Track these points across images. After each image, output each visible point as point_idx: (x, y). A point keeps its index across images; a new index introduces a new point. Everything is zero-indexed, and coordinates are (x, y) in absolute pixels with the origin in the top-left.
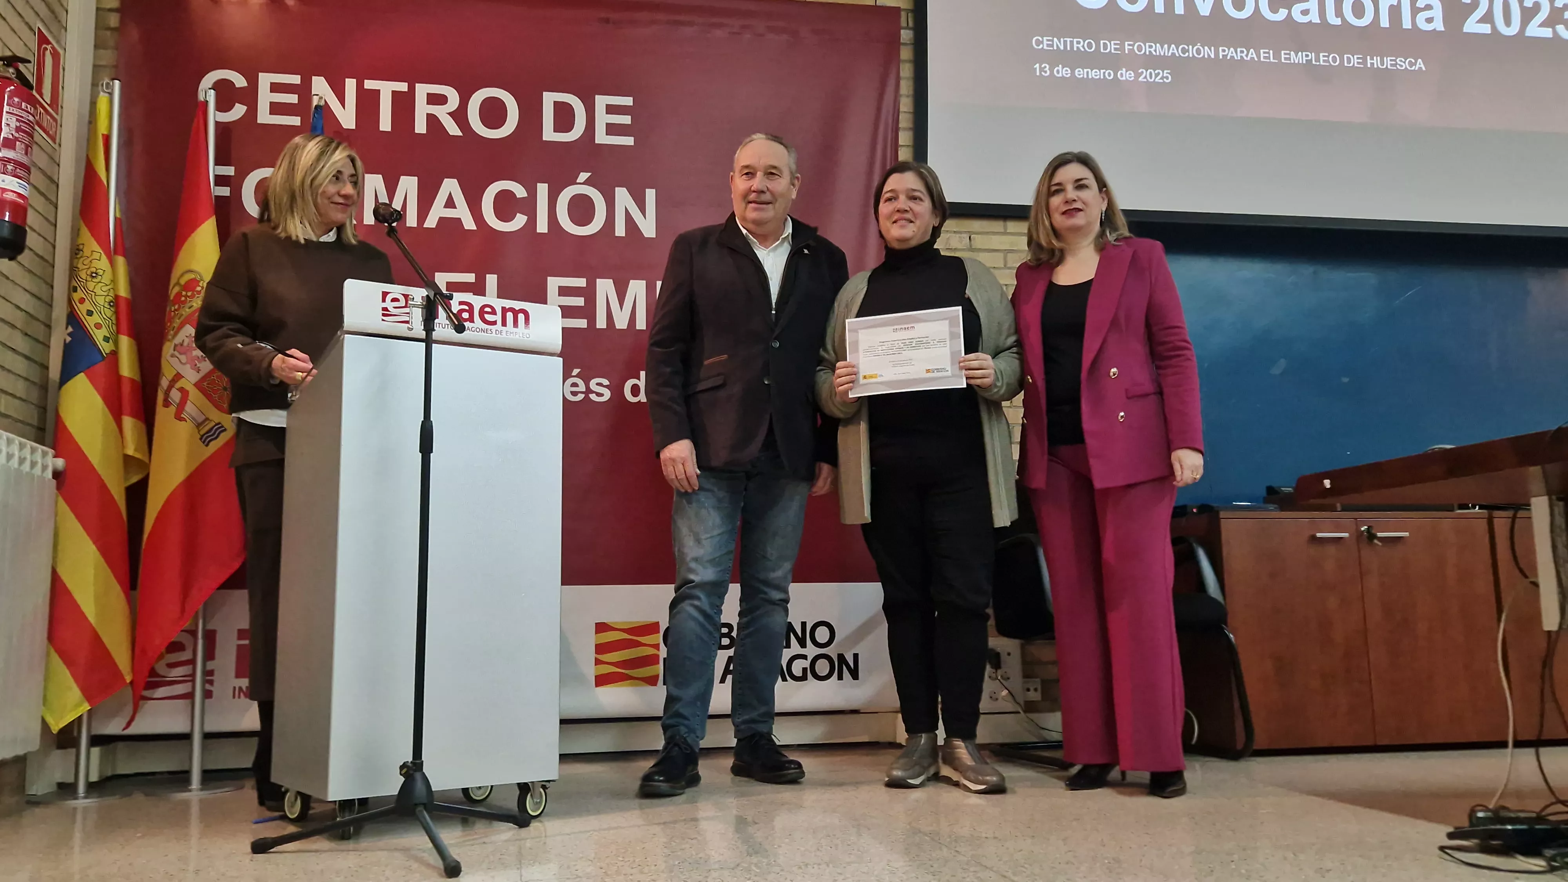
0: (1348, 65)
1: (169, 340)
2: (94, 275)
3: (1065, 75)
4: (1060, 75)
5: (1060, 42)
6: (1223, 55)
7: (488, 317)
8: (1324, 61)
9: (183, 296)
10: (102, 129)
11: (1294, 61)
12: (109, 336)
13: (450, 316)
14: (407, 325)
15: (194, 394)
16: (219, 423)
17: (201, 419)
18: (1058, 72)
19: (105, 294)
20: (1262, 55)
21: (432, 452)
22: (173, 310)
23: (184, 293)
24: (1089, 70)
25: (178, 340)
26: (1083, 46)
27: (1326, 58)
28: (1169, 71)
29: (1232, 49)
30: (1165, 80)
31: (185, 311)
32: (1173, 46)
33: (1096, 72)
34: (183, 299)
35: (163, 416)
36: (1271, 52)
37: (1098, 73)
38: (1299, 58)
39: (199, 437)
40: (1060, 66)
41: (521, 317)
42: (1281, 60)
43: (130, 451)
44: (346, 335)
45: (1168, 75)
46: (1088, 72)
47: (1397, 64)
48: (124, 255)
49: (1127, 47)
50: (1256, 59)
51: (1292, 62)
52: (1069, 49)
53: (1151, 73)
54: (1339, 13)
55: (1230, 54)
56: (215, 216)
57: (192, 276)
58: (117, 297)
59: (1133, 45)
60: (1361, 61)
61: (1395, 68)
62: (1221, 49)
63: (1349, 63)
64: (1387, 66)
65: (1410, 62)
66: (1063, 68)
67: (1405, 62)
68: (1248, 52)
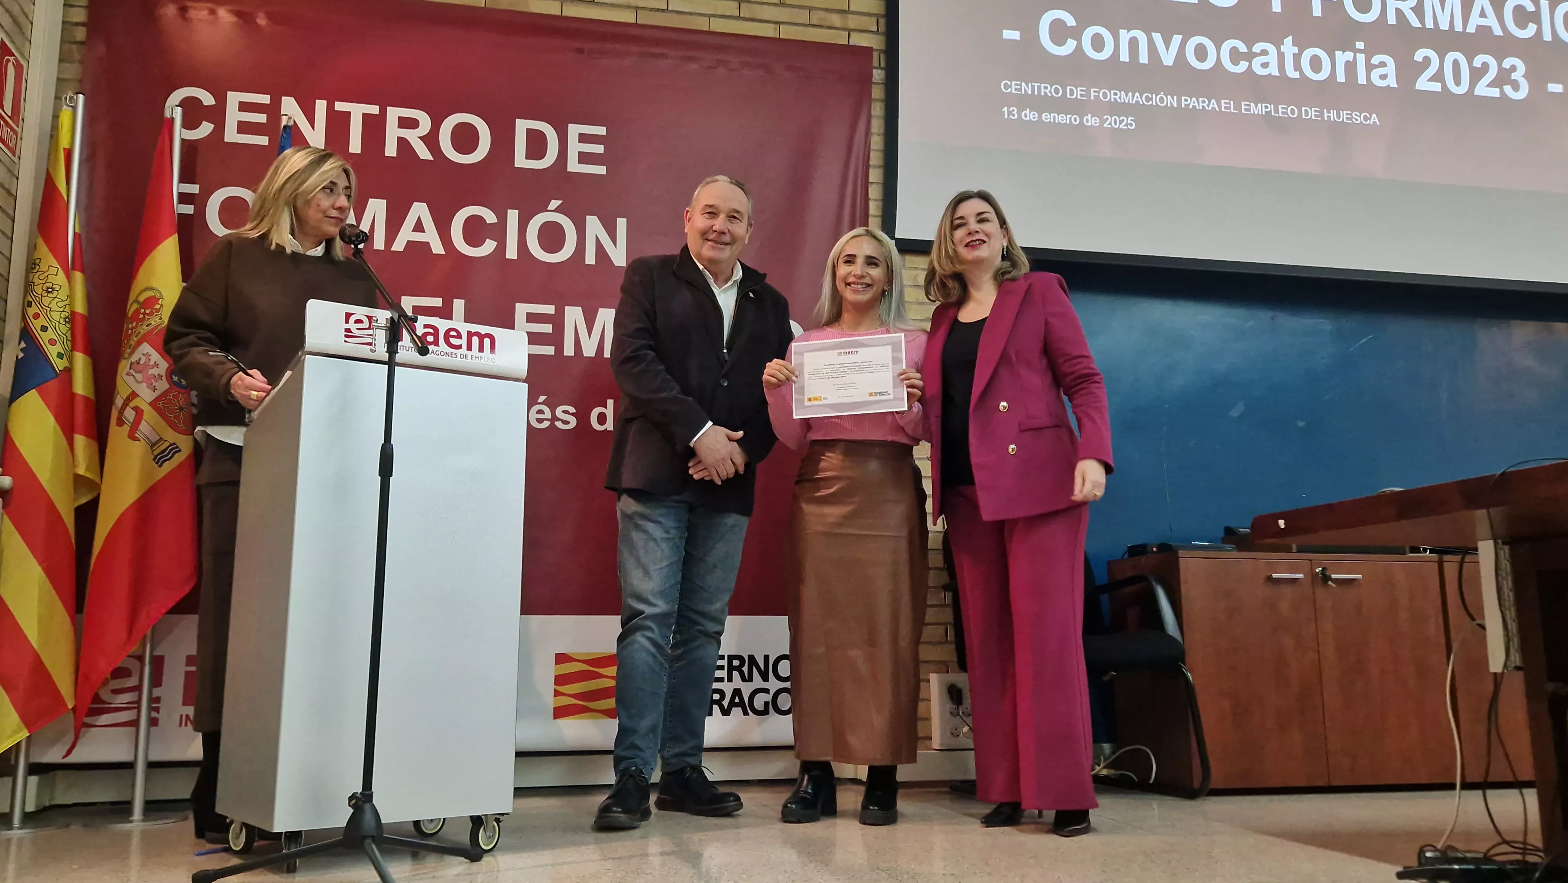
0: (1307, 118)
1: (125, 359)
2: (49, 290)
3: (1033, 119)
4: (1028, 118)
5: (1028, 87)
6: (1185, 105)
7: (453, 341)
8: (1283, 113)
9: (142, 314)
10: (64, 143)
11: (1254, 112)
12: (63, 353)
13: (413, 338)
14: (369, 347)
15: (149, 413)
16: (174, 444)
17: (154, 438)
18: (1025, 115)
19: (62, 309)
20: (1223, 105)
21: (392, 476)
22: (130, 328)
23: (142, 311)
24: (1056, 115)
25: (134, 358)
26: (1050, 92)
27: (1285, 110)
28: (1133, 118)
29: (1194, 99)
30: (1129, 127)
31: (143, 329)
32: (1137, 94)
33: (1062, 117)
34: (141, 316)
35: (117, 435)
36: (1232, 102)
37: (1065, 118)
38: (1259, 109)
39: (153, 457)
40: (1028, 110)
41: (487, 341)
42: (1241, 111)
43: (81, 471)
44: (307, 356)
45: (1132, 122)
46: (1054, 117)
47: (1353, 117)
48: (82, 271)
49: (1092, 94)
50: (1217, 109)
51: (1252, 112)
52: (1036, 93)
53: (1115, 120)
54: (1297, 67)
55: (1192, 104)
56: (177, 234)
57: (150, 294)
58: (73, 313)
59: (1099, 92)
60: (1318, 114)
61: (1351, 122)
62: (1183, 98)
63: (1307, 115)
64: (1343, 119)
65: (1365, 116)
66: (1030, 112)
67: (1360, 117)
68: (1210, 102)
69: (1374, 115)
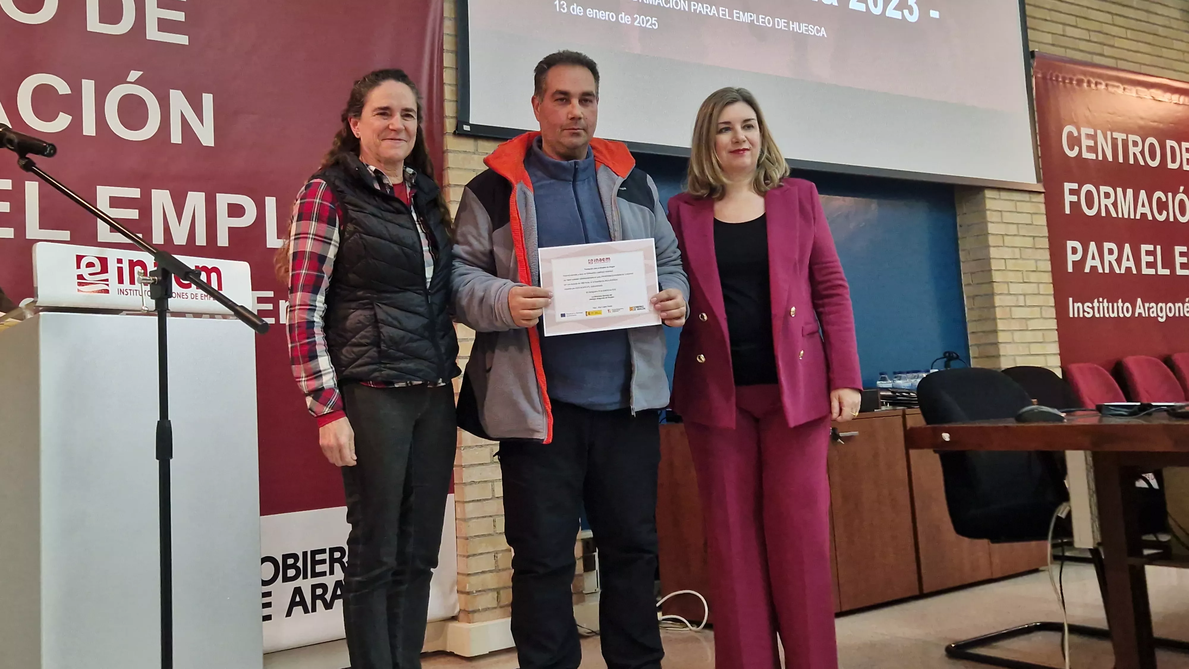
0: (778, 28)
4: (575, 13)
6: (694, 9)
7: (184, 283)
8: (762, 22)
11: (742, 20)
18: (573, 9)
20: (721, 12)
24: (598, 11)
27: (764, 20)
28: (656, 19)
29: (700, 4)
30: (653, 26)
33: (600, 13)
36: (728, 10)
37: (604, 15)
38: (746, 18)
40: (575, 5)
42: (733, 18)
44: (40, 314)
45: (656, 22)
46: (596, 13)
47: (809, 30)
50: (717, 16)
53: (643, 19)
55: (699, 9)
60: (786, 25)
61: (808, 34)
62: (692, 3)
63: (779, 26)
64: (803, 31)
65: (817, 29)
66: (577, 6)
67: (814, 29)
68: (711, 8)
69: (823, 29)
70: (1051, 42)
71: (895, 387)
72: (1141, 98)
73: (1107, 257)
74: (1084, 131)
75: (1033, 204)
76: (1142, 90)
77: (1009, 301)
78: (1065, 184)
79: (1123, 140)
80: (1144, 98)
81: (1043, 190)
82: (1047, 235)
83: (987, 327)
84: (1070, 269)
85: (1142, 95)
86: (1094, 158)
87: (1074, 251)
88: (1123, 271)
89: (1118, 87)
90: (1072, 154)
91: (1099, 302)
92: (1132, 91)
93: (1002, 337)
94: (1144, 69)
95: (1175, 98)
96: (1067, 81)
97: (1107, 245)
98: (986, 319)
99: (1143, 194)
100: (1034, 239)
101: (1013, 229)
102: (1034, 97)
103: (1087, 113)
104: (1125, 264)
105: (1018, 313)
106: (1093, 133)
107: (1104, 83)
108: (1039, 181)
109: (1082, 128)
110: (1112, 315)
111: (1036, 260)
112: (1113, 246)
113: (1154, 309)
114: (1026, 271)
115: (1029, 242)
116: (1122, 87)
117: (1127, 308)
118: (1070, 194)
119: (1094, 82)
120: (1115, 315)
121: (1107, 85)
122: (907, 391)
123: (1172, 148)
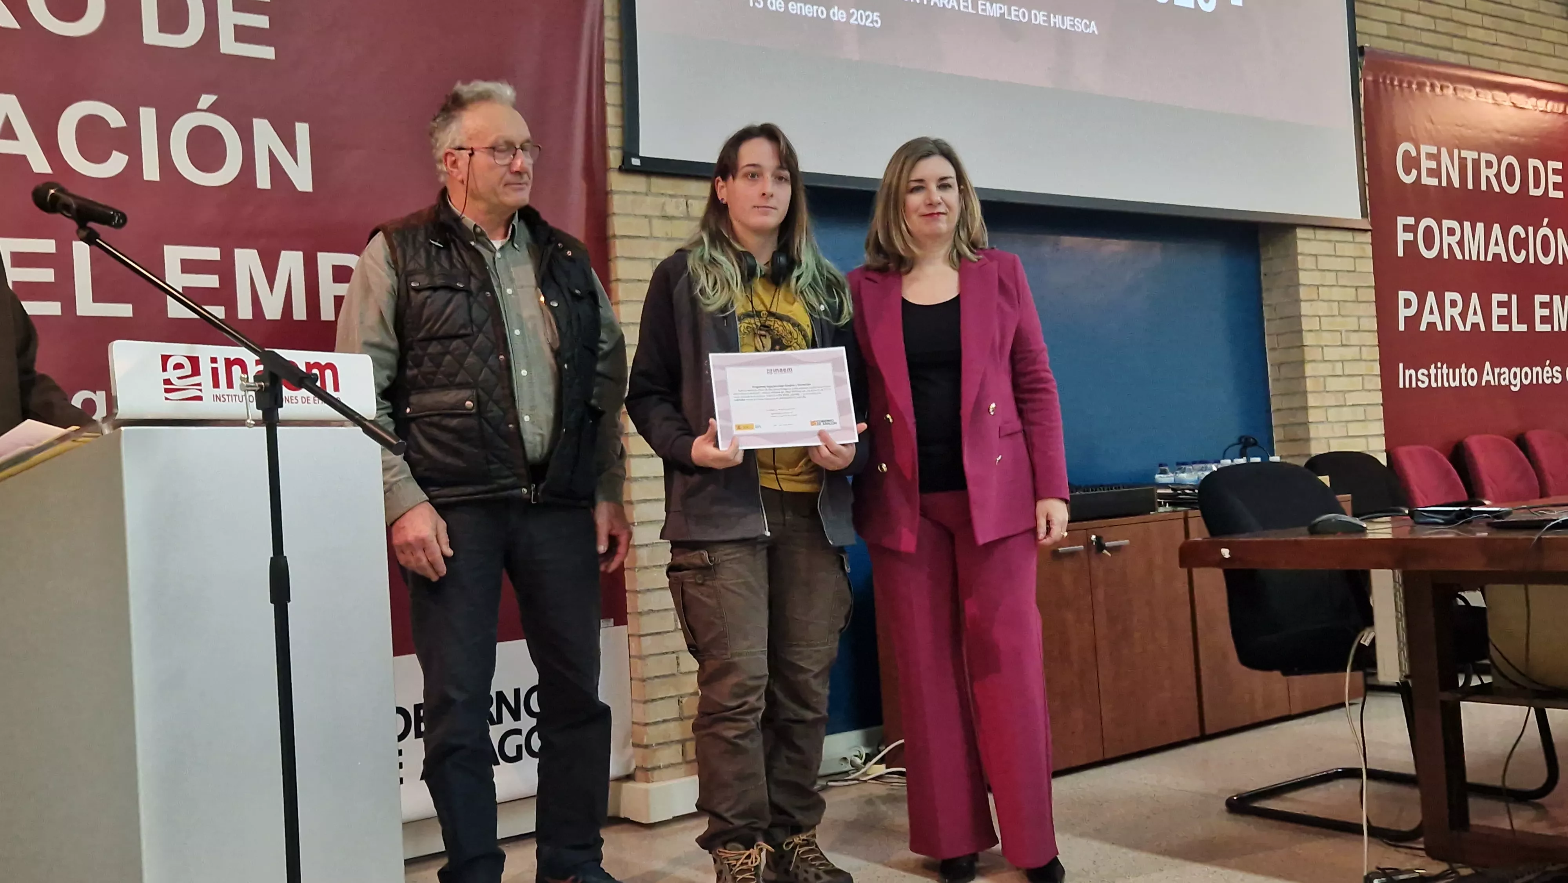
0: (1036, 23)
3: (779, 9)
4: (774, 8)
6: (927, 1)
8: (1015, 16)
11: (989, 13)
18: (772, 4)
20: (962, 4)
21: (289, 602)
24: (802, 5)
27: (1017, 13)
28: (878, 14)
30: (875, 24)
33: (809, 8)
37: (811, 10)
38: (994, 10)
42: (978, 11)
44: (121, 429)
45: (878, 19)
46: (801, 7)
47: (1075, 25)
50: (957, 8)
53: (861, 14)
60: (1045, 18)
61: (1073, 30)
63: (1036, 20)
64: (1067, 26)
65: (1085, 22)
67: (1081, 24)
69: (1094, 23)
70: (1385, 33)
71: (1177, 482)
72: (1498, 105)
73: (1449, 311)
74: (1425, 149)
75: (1357, 245)
76: (1500, 95)
77: (1323, 369)
78: (1399, 218)
79: (1473, 159)
80: (1502, 105)
81: (1370, 228)
82: (1374, 284)
83: (1296, 402)
84: (1402, 327)
85: (1500, 100)
86: (1437, 184)
87: (1408, 303)
88: (1468, 328)
89: (1470, 91)
90: (1408, 179)
91: (1436, 367)
92: (1487, 96)
93: (1313, 416)
94: (1504, 67)
95: (1542, 104)
96: (1405, 85)
97: (1449, 296)
98: (1294, 394)
99: (1496, 229)
100: (1356, 290)
101: (1330, 278)
102: (1362, 106)
103: (1429, 126)
104: (1471, 319)
105: (1333, 384)
106: (1435, 152)
107: (1451, 87)
108: (1364, 215)
109: (1422, 146)
110: (1453, 385)
111: (1359, 318)
112: (1457, 296)
113: (1506, 375)
114: (1347, 331)
115: (1350, 294)
116: (1474, 91)
117: (1472, 375)
118: (1404, 231)
119: (1439, 86)
120: (1457, 383)
121: (1455, 89)
122: (1191, 487)
123: (1536, 169)
